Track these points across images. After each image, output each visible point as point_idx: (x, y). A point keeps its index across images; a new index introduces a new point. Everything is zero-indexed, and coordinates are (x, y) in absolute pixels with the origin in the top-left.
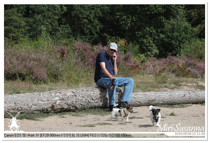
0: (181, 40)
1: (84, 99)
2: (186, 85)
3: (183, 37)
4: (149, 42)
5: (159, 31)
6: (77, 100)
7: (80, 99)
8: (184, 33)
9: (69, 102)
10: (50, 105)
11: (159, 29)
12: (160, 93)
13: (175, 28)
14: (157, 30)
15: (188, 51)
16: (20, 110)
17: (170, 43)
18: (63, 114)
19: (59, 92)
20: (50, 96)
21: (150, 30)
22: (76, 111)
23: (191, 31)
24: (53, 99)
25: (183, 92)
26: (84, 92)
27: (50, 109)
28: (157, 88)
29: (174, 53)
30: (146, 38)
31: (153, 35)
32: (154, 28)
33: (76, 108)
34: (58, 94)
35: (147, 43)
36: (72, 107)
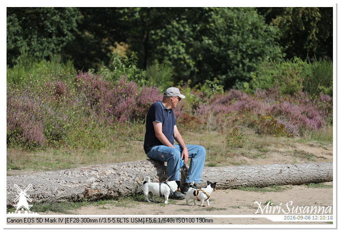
0: (246, 49)
1: (131, 180)
2: (276, 151)
3: (249, 44)
4: (178, 51)
5: (199, 28)
6: (121, 182)
7: (126, 179)
8: (251, 36)
9: (110, 185)
10: (83, 190)
11: (197, 24)
12: (243, 168)
13: (234, 26)
14: (193, 27)
15: (268, 80)
16: (41, 198)
17: (222, 54)
18: (101, 203)
19: (94, 169)
20: (83, 175)
21: (179, 27)
22: (120, 199)
23: (266, 31)
24: (87, 181)
25: (279, 165)
26: (130, 168)
27: (82, 196)
28: (229, 157)
29: (231, 75)
30: (173, 43)
31: (186, 36)
32: (188, 23)
33: (119, 193)
34: (93, 172)
35: (173, 53)
36: (114, 192)
